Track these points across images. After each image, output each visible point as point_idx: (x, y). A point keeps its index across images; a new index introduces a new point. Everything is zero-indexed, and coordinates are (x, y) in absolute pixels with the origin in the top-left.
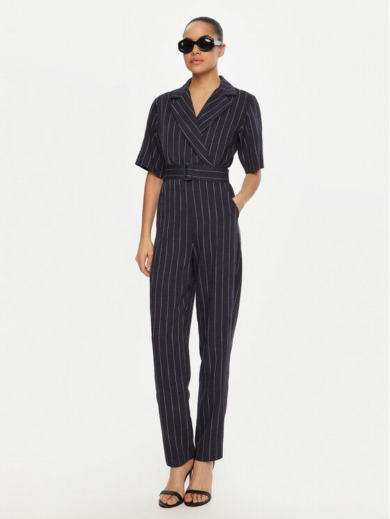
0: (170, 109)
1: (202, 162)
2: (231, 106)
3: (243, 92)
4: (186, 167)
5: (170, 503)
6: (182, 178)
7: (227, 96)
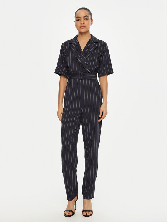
0: (70, 48)
1: (87, 71)
2: (97, 47)
3: (101, 41)
4: (80, 74)
5: (69, 215)
6: (79, 79)
7: (95, 42)
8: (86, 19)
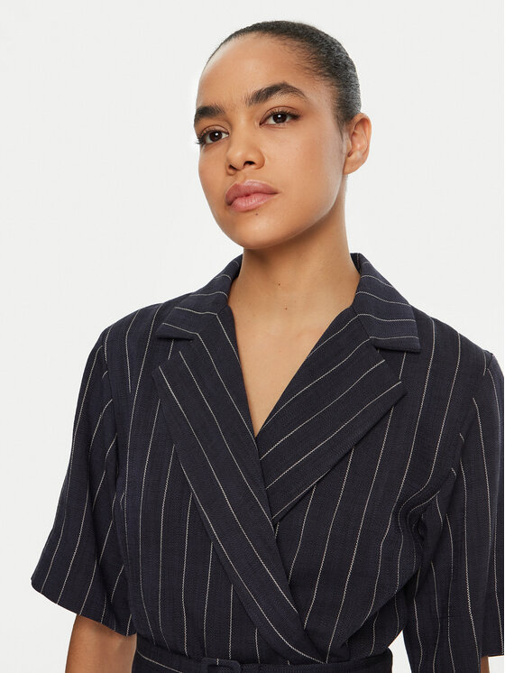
7: (384, 350)
8: (281, 117)
